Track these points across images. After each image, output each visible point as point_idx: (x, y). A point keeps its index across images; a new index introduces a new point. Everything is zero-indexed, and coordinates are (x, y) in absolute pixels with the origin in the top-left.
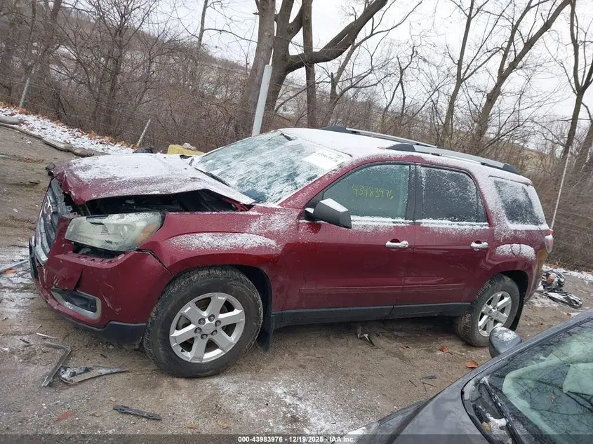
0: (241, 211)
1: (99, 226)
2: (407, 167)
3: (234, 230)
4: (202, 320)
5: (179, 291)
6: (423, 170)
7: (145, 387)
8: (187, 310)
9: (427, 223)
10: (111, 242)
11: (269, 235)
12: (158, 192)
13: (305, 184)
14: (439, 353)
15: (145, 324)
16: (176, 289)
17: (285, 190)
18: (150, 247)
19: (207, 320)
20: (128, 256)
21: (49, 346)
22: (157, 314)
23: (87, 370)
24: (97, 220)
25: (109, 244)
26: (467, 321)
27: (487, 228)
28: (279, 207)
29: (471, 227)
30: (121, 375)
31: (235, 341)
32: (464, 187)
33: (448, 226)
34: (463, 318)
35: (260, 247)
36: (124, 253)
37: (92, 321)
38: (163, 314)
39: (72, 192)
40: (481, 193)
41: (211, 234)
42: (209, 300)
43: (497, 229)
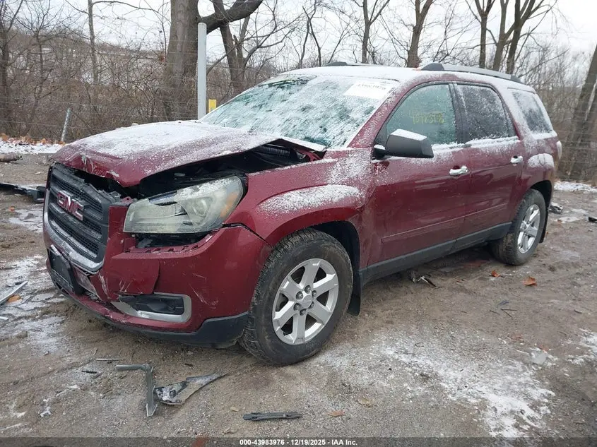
0: (314, 160)
1: (170, 206)
2: (447, 86)
3: (317, 182)
4: (299, 295)
5: (277, 264)
6: (459, 88)
7: (257, 385)
8: (286, 285)
9: (476, 143)
10: (191, 224)
11: (350, 183)
12: (228, 152)
13: (366, 119)
14: (492, 279)
15: (247, 313)
16: (273, 264)
17: (345, 129)
18: (239, 220)
19: (304, 292)
20: (217, 235)
21: (121, 370)
22: (258, 297)
23: (184, 385)
24: (163, 200)
25: (188, 227)
26: (509, 241)
27: (519, 141)
28: (350, 149)
29: (507, 143)
30: (223, 380)
31: (331, 309)
32: (492, 101)
33: (491, 145)
34: (505, 239)
35: (346, 198)
36: (209, 233)
37: (180, 325)
38: (265, 296)
39: (113, 173)
40: (506, 106)
41: (298, 191)
42: (303, 269)
43: (525, 140)
